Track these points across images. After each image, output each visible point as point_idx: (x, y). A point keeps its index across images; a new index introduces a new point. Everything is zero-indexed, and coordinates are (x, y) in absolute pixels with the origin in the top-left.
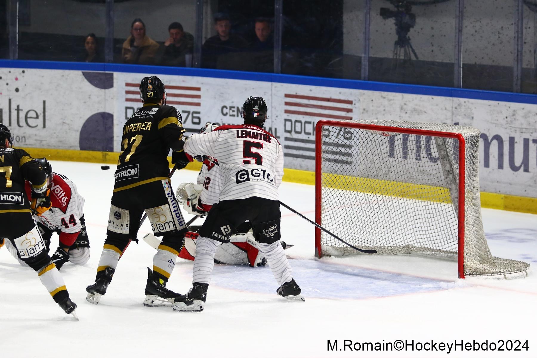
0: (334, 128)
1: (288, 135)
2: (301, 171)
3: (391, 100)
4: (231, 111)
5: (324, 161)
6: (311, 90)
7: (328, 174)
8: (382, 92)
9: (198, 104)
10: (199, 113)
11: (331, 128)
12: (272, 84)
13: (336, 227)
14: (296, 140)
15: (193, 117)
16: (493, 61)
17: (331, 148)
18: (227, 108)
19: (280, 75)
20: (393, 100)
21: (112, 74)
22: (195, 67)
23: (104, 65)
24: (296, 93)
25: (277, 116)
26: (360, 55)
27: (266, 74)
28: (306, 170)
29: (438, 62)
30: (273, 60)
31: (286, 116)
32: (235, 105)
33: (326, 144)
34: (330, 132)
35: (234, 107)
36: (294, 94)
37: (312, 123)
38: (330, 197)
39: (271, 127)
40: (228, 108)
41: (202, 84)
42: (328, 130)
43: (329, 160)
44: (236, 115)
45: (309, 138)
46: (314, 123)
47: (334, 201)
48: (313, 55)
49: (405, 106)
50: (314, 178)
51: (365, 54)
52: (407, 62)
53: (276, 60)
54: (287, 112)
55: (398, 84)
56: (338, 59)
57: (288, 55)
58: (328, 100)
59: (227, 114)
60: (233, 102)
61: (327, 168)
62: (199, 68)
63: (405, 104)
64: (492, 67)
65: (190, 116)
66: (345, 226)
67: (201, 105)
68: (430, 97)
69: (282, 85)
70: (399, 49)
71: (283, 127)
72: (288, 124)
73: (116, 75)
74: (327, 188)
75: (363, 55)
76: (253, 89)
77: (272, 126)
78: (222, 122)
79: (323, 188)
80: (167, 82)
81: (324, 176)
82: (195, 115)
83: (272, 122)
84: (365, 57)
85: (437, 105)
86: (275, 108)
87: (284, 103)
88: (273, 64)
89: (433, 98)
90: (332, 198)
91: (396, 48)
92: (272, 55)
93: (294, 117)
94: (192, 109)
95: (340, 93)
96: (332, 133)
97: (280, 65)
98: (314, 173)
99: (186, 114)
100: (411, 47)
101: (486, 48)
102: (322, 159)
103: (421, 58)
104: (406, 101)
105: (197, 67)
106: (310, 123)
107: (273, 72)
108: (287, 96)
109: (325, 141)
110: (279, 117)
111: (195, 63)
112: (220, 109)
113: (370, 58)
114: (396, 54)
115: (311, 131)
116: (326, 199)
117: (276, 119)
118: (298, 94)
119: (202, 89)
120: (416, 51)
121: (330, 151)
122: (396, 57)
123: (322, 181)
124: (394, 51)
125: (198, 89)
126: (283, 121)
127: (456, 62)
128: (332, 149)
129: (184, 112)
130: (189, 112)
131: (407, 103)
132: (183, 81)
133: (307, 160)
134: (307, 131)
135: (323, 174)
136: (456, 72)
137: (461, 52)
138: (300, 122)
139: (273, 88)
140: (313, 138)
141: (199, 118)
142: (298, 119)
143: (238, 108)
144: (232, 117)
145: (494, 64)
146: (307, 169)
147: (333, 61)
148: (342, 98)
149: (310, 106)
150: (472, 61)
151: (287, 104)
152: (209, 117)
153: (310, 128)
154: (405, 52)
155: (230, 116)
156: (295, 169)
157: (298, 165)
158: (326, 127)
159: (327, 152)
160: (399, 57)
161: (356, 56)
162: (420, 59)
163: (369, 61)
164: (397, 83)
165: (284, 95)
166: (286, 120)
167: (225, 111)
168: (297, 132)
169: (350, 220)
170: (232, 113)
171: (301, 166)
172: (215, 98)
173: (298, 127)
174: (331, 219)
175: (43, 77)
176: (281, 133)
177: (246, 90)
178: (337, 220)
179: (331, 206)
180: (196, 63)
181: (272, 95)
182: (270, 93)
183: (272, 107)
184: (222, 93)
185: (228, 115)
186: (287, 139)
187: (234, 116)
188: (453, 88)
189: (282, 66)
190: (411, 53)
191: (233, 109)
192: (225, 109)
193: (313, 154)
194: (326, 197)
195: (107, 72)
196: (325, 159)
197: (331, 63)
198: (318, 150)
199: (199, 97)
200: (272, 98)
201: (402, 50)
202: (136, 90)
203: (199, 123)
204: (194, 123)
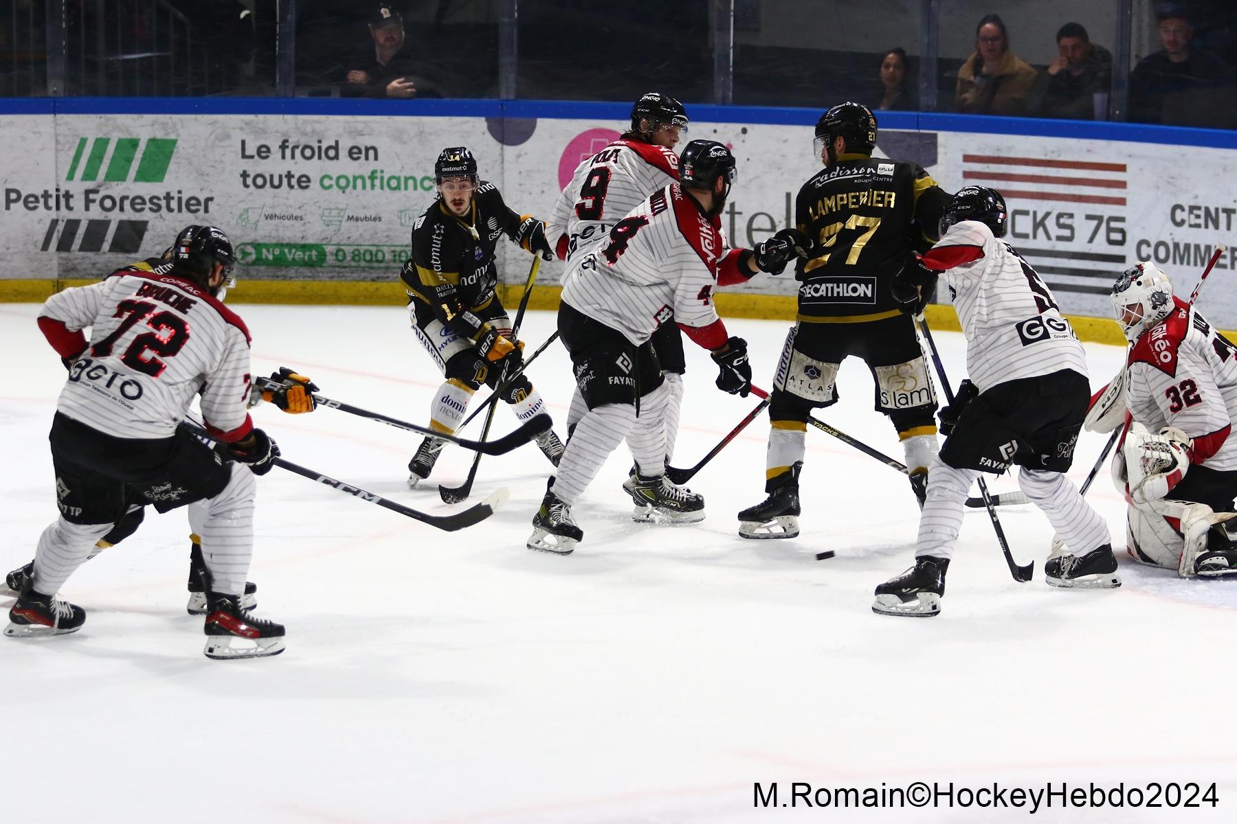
4: (1192, 217)
10: (1122, 220)
15: (1109, 230)
18: (1183, 209)
21: (935, 136)
22: (1114, 121)
23: (918, 116)
32: (1202, 203)
35: (1199, 208)
40: (1187, 208)
41: (1130, 156)
44: (1203, 225)
59: (1183, 222)
60: (1196, 197)
62: (1123, 122)
65: (1104, 227)
67: (1128, 202)
73: (943, 137)
78: (1173, 239)
80: (1053, 152)
82: (1113, 224)
94: (1107, 211)
99: (1095, 223)
105: (1119, 121)
111: (1114, 112)
112: (1169, 212)
119: (1128, 169)
125: (1122, 168)
129: (1089, 217)
130: (1100, 219)
132: (1088, 151)
141: (1122, 231)
143: (1207, 210)
144: (1194, 230)
152: (1144, 228)
155: (1191, 226)
167: (1179, 215)
170: (1193, 221)
172: (1158, 187)
175: (785, 141)
177: (1225, 170)
180: (1117, 112)
184: (1173, 178)
185: (1186, 225)
187: (1198, 226)
191: (1196, 212)
192: (1178, 212)
195: (922, 131)
199: (1122, 185)
202: (987, 170)
203: (1121, 243)
204: (1111, 242)
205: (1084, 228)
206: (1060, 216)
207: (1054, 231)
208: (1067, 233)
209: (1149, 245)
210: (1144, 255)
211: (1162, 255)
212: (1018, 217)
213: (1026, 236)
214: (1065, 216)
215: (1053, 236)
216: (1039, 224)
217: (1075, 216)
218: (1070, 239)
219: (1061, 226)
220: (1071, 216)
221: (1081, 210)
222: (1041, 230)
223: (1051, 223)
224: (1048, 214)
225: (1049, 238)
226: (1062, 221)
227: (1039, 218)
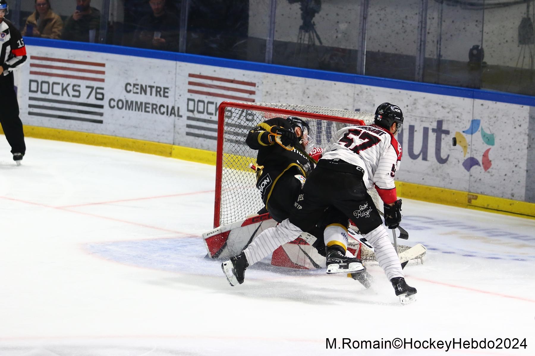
0: (236, 109)
1: (191, 114)
2: (202, 150)
3: (293, 84)
4: (135, 89)
5: (226, 141)
6: (215, 71)
7: (230, 155)
8: (286, 76)
9: (102, 80)
10: (102, 89)
11: (233, 110)
12: (176, 63)
13: (237, 206)
14: (198, 120)
15: (97, 93)
16: (396, 50)
17: (232, 129)
18: (130, 85)
19: (185, 54)
20: (296, 84)
22: (100, 43)
24: (200, 74)
25: (180, 96)
26: (265, 38)
27: (172, 53)
28: (206, 150)
29: (341, 49)
30: (178, 39)
31: (189, 96)
32: (139, 82)
33: (228, 125)
34: (232, 113)
35: (138, 85)
36: (198, 74)
37: (215, 104)
38: (231, 177)
39: (173, 105)
40: (132, 85)
41: (107, 60)
42: (230, 111)
43: (231, 141)
44: (139, 93)
45: (211, 118)
46: (216, 103)
47: (235, 181)
48: (218, 36)
49: (307, 91)
50: (215, 158)
51: (270, 37)
52: (311, 47)
53: (181, 39)
54: (190, 91)
55: (301, 69)
56: (243, 41)
57: (194, 35)
58: (232, 81)
59: (130, 91)
60: (137, 80)
61: (228, 148)
62: (105, 44)
63: (308, 88)
64: (395, 55)
65: (94, 92)
66: (245, 205)
67: (105, 81)
68: (333, 82)
69: (186, 65)
70: (303, 33)
71: (186, 106)
72: (191, 103)
74: (228, 169)
75: (268, 38)
76: (158, 67)
77: (175, 105)
78: (126, 99)
79: (224, 168)
80: (72, 56)
81: (225, 156)
82: (98, 91)
83: (175, 101)
84: (269, 40)
85: (339, 91)
86: (179, 88)
87: (187, 83)
88: (178, 43)
89: (335, 84)
90: (234, 178)
91: (300, 32)
92: (178, 35)
93: (197, 97)
94: (95, 84)
95: (244, 75)
96: (234, 115)
97: (185, 45)
98: (216, 153)
99: (90, 90)
100: (316, 33)
101: (390, 36)
102: (224, 140)
103: (326, 43)
104: (309, 86)
105: (103, 44)
106: (212, 103)
107: (178, 51)
108: (191, 75)
109: (227, 122)
110: (182, 96)
111: (101, 39)
112: (124, 86)
113: (274, 41)
114: (301, 38)
115: (213, 112)
116: (227, 179)
117: (179, 99)
118: (201, 74)
119: (106, 65)
120: (321, 37)
121: (231, 132)
122: (301, 41)
123: (223, 161)
124: (298, 36)
125: (103, 65)
126: (186, 101)
127: (360, 49)
128: (235, 130)
129: (87, 87)
130: (92, 88)
131: (310, 88)
132: (88, 57)
133: (208, 140)
134: (209, 111)
135: (224, 154)
136: (359, 59)
137: (365, 39)
138: (203, 102)
139: (178, 67)
140: (216, 118)
141: (102, 94)
142: (201, 99)
143: (142, 86)
144: (135, 95)
145: (397, 52)
146: (208, 149)
147: (237, 44)
148: (246, 80)
149: (213, 86)
150: (375, 48)
151: (190, 83)
152: (112, 93)
153: (212, 108)
154: (310, 37)
155: (134, 93)
156: (197, 148)
157: (200, 145)
158: (229, 108)
159: (229, 133)
160: (303, 41)
161: (262, 39)
162: (324, 44)
163: (273, 44)
164: (300, 67)
165: (188, 75)
166: (189, 100)
167: (129, 88)
168: (199, 112)
169: (251, 200)
170: (135, 90)
171: (202, 146)
172: (119, 75)
173: (201, 107)
174: (233, 198)
176: (184, 112)
177: (150, 68)
178: (238, 200)
179: (232, 186)
180: (102, 39)
181: (176, 74)
182: (174, 72)
183: (176, 86)
184: (126, 70)
185: (132, 92)
186: (189, 118)
187: (137, 93)
188: (356, 75)
189: (187, 46)
190: (315, 38)
191: (136, 87)
192: (128, 86)
193: (215, 134)
194: (227, 177)
196: (226, 139)
197: (235, 45)
198: (220, 131)
199: (103, 73)
200: (176, 77)
201: (307, 35)
202: (41, 64)
203: (102, 99)
204: (97, 99)
205: (85, 92)
206: (74, 86)
207: (71, 93)
208: (77, 94)
209: (114, 101)
210: (112, 105)
211: (120, 105)
212: (55, 86)
213: (58, 94)
214: (77, 86)
215: (71, 95)
216: (64, 89)
217: (81, 86)
218: (78, 96)
219: (74, 90)
220: (79, 86)
221: (83, 83)
222: (65, 92)
223: (70, 89)
224: (68, 85)
225: (69, 96)
226: (75, 88)
227: (65, 86)
